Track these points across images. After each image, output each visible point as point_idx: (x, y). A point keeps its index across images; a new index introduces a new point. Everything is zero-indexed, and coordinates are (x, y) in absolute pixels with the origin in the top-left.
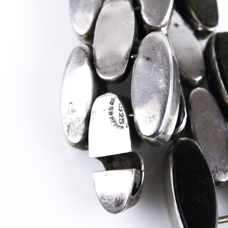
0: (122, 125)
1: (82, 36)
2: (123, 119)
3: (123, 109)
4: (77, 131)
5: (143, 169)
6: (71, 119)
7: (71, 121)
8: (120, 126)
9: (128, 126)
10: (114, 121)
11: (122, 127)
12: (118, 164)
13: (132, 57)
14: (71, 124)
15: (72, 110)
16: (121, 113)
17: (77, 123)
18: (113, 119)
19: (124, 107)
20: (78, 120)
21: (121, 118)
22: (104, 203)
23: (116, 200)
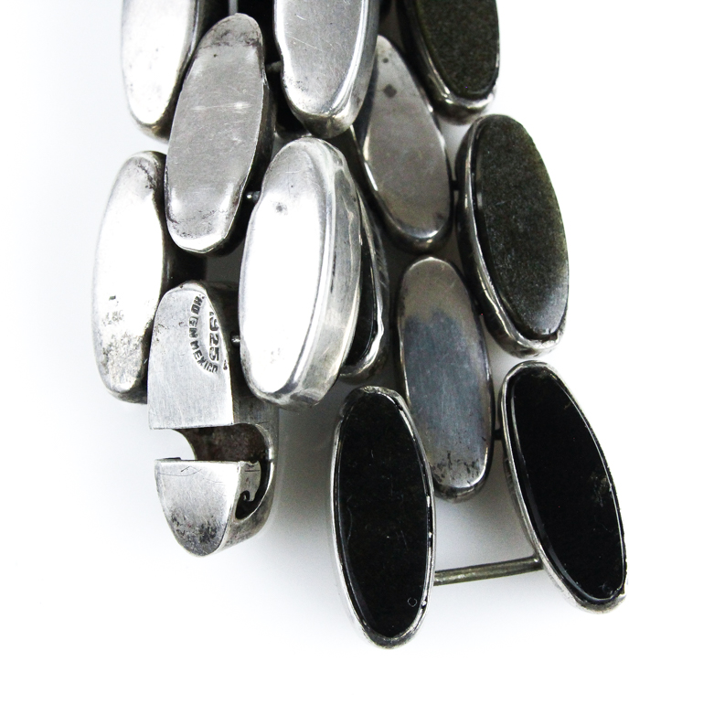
0: (216, 362)
1: (149, 126)
2: (217, 350)
3: (218, 324)
4: (125, 365)
5: (271, 456)
6: (113, 336)
7: (113, 341)
8: (211, 364)
9: (228, 366)
10: (199, 352)
11: (216, 367)
12: (222, 438)
13: (249, 197)
14: (112, 348)
15: (115, 314)
16: (215, 333)
17: (125, 346)
18: (198, 347)
19: (221, 322)
20: (126, 340)
21: (214, 346)
22: (178, 530)
23: (202, 526)
